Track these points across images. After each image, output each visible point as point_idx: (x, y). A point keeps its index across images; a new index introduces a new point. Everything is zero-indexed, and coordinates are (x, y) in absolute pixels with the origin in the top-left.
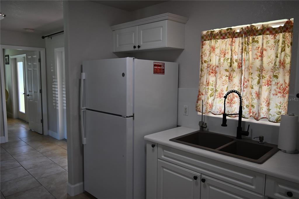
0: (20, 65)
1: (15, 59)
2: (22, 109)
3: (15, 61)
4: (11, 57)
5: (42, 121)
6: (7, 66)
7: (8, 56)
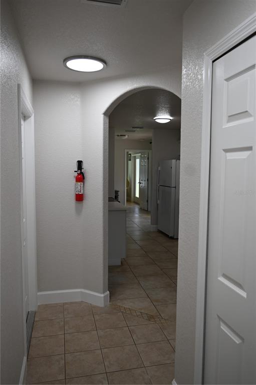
0: (138, 161)
1: (135, 157)
2: (137, 195)
3: (135, 158)
4: (132, 155)
5: (147, 201)
6: (130, 162)
7: (131, 154)
